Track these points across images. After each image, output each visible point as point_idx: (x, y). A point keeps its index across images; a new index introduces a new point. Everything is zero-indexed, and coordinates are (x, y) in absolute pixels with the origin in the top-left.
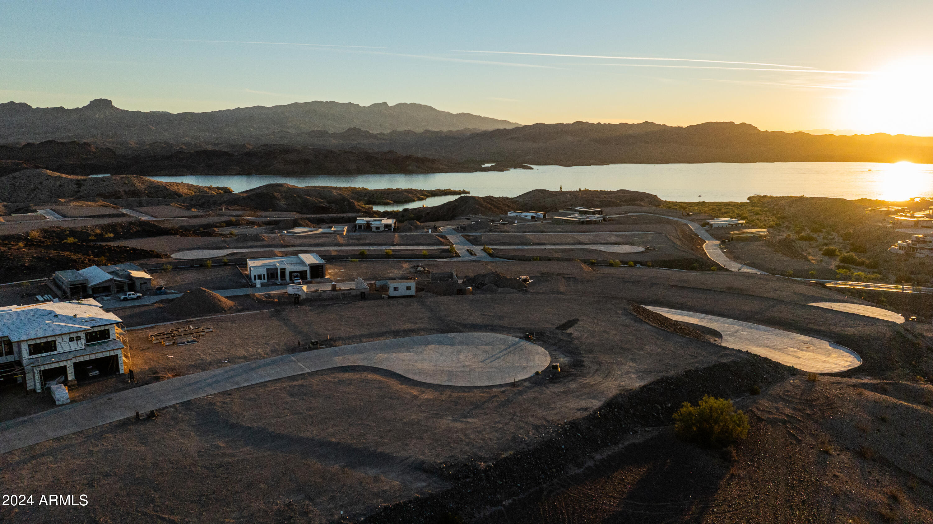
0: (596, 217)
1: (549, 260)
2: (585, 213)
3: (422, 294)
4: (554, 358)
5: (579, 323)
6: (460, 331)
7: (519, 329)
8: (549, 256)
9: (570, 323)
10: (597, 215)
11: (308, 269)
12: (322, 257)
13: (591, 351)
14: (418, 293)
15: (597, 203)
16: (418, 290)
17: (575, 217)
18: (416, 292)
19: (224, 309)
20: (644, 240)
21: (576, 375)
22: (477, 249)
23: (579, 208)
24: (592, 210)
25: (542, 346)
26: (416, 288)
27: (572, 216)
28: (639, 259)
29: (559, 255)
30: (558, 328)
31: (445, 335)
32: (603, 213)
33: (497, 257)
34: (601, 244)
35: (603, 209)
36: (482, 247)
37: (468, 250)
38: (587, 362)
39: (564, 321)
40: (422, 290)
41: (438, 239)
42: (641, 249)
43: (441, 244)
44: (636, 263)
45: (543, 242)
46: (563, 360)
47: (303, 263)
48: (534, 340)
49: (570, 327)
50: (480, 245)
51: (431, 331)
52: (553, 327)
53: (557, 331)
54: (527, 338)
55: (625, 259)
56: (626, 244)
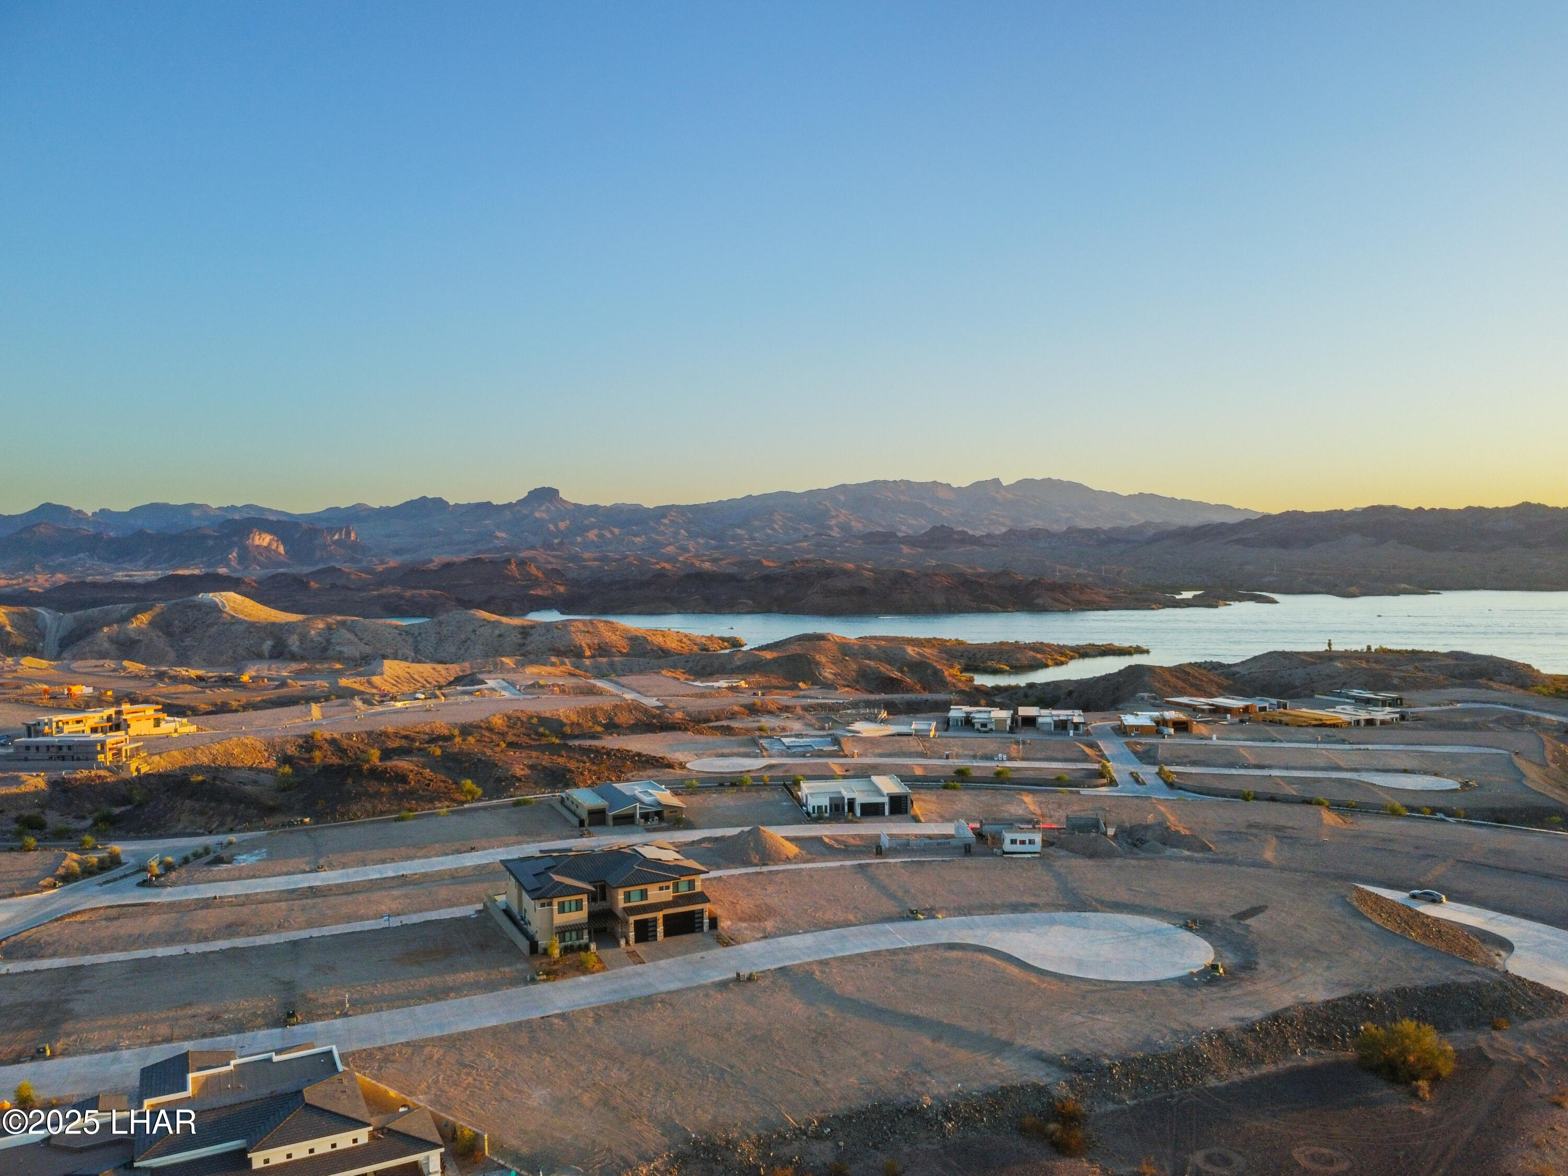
0: (1382, 714)
1: (1273, 799)
2: (1368, 702)
3: (1051, 850)
4: (1218, 955)
5: (1268, 912)
6: (1096, 910)
7: (1179, 914)
8: (1273, 790)
9: (1254, 911)
10: (1388, 709)
11: (886, 800)
12: (904, 779)
13: (1272, 951)
14: (1046, 850)
15: (1395, 681)
16: (1046, 843)
17: (1345, 713)
18: (1043, 846)
19: (788, 858)
20: (1462, 766)
21: (1242, 980)
22: (1148, 772)
23: (1355, 692)
24: (1382, 695)
25: (1205, 938)
26: (1043, 841)
27: (1339, 708)
28: (1440, 802)
29: (1292, 791)
30: (1234, 917)
31: (1077, 913)
32: (1404, 702)
33: (1180, 788)
34: (1378, 770)
35: (1404, 695)
36: (1156, 769)
37: (1132, 774)
38: (1262, 966)
39: (1244, 907)
40: (1052, 844)
41: (1083, 751)
42: (1451, 784)
43: (1086, 759)
44: (1434, 810)
45: (1267, 763)
46: (1230, 959)
47: (878, 792)
48: (1196, 930)
49: (1253, 915)
50: (1154, 764)
51: (1057, 907)
52: (1229, 914)
53: (1232, 921)
54: (1187, 927)
55: (1415, 803)
56: (1426, 773)
